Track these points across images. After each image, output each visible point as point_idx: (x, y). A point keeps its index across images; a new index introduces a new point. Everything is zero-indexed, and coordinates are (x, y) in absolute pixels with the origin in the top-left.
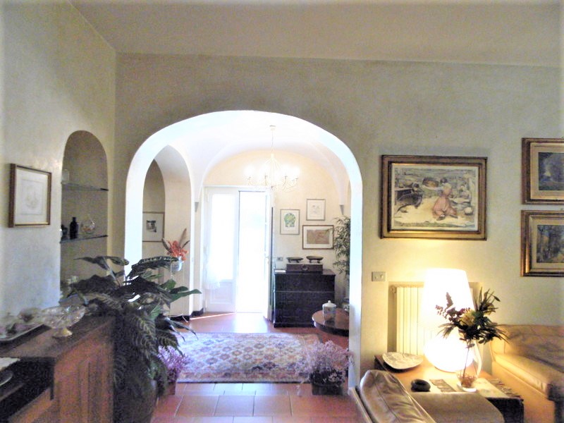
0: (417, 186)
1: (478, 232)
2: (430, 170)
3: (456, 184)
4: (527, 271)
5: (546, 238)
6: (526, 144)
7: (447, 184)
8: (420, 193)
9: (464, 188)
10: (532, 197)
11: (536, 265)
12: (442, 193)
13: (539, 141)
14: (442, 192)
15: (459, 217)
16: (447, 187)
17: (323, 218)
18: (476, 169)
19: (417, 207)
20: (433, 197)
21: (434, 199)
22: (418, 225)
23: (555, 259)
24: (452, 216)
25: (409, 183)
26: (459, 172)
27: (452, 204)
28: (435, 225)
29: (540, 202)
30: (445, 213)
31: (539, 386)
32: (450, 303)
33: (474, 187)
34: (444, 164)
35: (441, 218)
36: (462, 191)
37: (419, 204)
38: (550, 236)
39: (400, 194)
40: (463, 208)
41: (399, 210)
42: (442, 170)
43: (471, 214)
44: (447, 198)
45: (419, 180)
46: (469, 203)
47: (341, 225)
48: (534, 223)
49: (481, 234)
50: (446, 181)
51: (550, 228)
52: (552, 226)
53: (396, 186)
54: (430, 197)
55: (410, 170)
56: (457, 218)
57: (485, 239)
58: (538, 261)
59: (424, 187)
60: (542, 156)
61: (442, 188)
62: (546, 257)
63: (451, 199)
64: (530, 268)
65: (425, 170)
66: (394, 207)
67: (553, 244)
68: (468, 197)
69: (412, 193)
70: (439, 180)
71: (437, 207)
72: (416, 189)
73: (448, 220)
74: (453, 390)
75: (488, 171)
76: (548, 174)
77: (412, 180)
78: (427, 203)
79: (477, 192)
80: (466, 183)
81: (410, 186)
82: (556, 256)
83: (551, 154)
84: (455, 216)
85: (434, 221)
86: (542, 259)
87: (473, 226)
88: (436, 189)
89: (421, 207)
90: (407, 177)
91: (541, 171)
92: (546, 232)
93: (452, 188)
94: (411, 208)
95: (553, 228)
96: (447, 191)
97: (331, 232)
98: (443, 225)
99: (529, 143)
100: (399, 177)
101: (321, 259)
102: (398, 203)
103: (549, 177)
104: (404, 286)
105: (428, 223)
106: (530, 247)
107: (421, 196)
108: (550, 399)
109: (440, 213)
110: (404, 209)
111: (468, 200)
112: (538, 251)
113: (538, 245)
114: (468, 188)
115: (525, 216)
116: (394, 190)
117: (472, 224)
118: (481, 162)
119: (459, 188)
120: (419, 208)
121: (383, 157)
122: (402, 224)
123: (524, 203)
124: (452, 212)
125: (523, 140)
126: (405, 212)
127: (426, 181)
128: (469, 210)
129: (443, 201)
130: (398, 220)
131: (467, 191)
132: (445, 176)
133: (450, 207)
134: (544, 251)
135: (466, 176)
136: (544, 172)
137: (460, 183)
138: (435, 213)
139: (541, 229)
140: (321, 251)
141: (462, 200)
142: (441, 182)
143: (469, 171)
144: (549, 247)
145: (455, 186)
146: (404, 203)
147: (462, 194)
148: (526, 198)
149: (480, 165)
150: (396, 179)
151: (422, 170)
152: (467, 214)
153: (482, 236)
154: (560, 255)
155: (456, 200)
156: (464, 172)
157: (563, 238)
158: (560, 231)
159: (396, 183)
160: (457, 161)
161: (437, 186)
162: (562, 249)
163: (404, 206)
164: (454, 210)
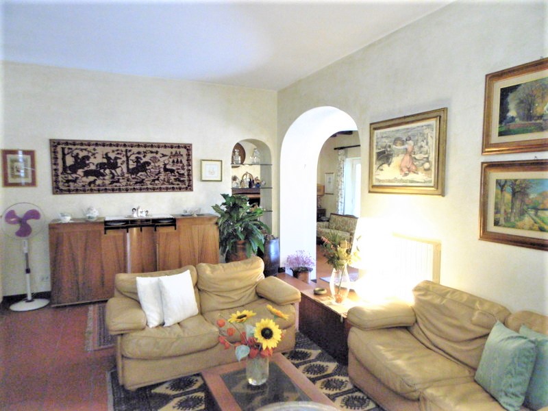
0: (390, 146)
2: (399, 130)
3: (417, 140)
4: (482, 234)
5: (508, 196)
7: (411, 142)
8: (391, 153)
9: (424, 144)
11: (493, 228)
12: (406, 151)
14: (406, 149)
16: (410, 145)
18: (433, 122)
19: (389, 165)
20: (400, 155)
21: (401, 157)
22: (389, 181)
23: (519, 224)
24: (414, 173)
25: (384, 144)
26: (419, 129)
27: (414, 160)
28: (401, 181)
30: (409, 170)
33: (432, 142)
34: (413, 122)
35: (406, 175)
36: (422, 147)
37: (391, 162)
38: (514, 194)
39: (379, 154)
40: (423, 164)
41: (378, 168)
42: (408, 129)
43: (428, 170)
44: (410, 156)
45: (391, 141)
46: (428, 158)
50: (410, 139)
51: (514, 182)
52: (516, 180)
53: (377, 149)
54: (398, 155)
55: (385, 133)
56: (417, 174)
58: (496, 225)
59: (394, 146)
60: (506, 91)
61: (407, 146)
62: (507, 220)
63: (413, 156)
65: (395, 131)
66: (375, 167)
68: (427, 153)
69: (386, 153)
70: (404, 139)
71: (403, 164)
72: (389, 149)
75: (448, 121)
76: (512, 113)
77: (386, 142)
78: (396, 160)
79: (434, 147)
80: (425, 139)
81: (385, 147)
82: (521, 220)
83: (518, 86)
84: (416, 172)
86: (502, 221)
87: (430, 182)
88: (402, 147)
89: (392, 165)
90: (384, 140)
91: (503, 111)
92: (508, 189)
93: (414, 145)
94: (385, 166)
95: (518, 183)
96: (410, 149)
98: (406, 181)
100: (379, 140)
102: (378, 163)
103: (513, 119)
105: (396, 180)
107: (391, 155)
109: (406, 170)
110: (381, 168)
111: (426, 156)
112: (497, 211)
113: (496, 204)
114: (427, 144)
117: (429, 179)
118: (440, 115)
119: (419, 144)
120: (391, 166)
121: (371, 125)
122: (379, 181)
123: (483, 154)
124: (414, 168)
125: (486, 76)
126: (382, 170)
127: (396, 141)
128: (427, 165)
129: (407, 158)
130: (378, 177)
131: (426, 147)
132: (410, 134)
133: (413, 164)
134: (505, 211)
135: (426, 131)
136: (508, 111)
137: (420, 138)
138: (401, 170)
139: (501, 185)
141: (423, 156)
142: (407, 140)
143: (428, 125)
144: (512, 208)
145: (416, 142)
146: (381, 162)
147: (422, 149)
149: (438, 117)
150: (377, 142)
151: (393, 131)
152: (425, 170)
153: (440, 191)
154: (527, 220)
155: (417, 157)
156: (425, 127)
157: (532, 196)
158: (527, 187)
159: (377, 146)
160: (419, 117)
161: (403, 144)
162: (532, 212)
163: (381, 165)
164: (416, 166)
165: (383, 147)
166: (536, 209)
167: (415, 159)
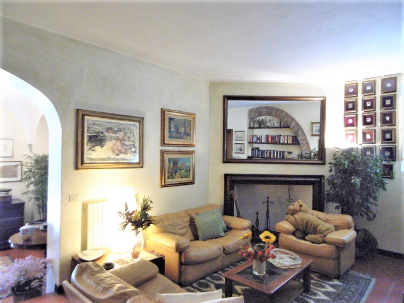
0: (102, 133)
1: (139, 163)
2: (111, 122)
3: (127, 133)
4: (163, 184)
5: (172, 165)
6: (163, 112)
7: (121, 133)
8: (104, 138)
9: (131, 136)
10: (166, 142)
11: (167, 180)
12: (118, 139)
13: (169, 111)
14: (118, 137)
15: (128, 154)
16: (120, 135)
17: (11, 155)
18: (137, 124)
19: (102, 147)
21: (113, 142)
22: (102, 159)
23: (175, 177)
24: (124, 154)
25: (97, 130)
26: (128, 125)
28: (114, 159)
29: (169, 145)
30: (120, 152)
31: (171, 246)
32: (127, 208)
33: (137, 135)
34: (119, 119)
35: (118, 155)
36: (130, 137)
37: (104, 145)
38: (174, 164)
39: (90, 138)
40: (130, 149)
41: (90, 149)
42: (118, 123)
43: (135, 152)
44: (121, 142)
45: (104, 129)
46: (134, 145)
47: (30, 161)
48: (167, 157)
49: (140, 164)
50: (121, 131)
51: (173, 159)
53: (88, 132)
54: (111, 141)
55: (97, 121)
56: (127, 154)
57: (142, 167)
58: (168, 178)
59: (107, 133)
60: (171, 119)
61: (118, 135)
62: (171, 176)
63: (123, 142)
64: (165, 182)
65: (107, 122)
66: (86, 147)
67: (175, 168)
68: (133, 142)
69: (99, 137)
71: (115, 148)
72: (101, 135)
73: (122, 156)
74: (128, 263)
75: (144, 126)
76: (172, 130)
77: (99, 129)
78: (109, 144)
79: (138, 139)
80: (132, 132)
81: (98, 133)
82: (176, 175)
83: (174, 119)
84: (125, 153)
85: (113, 156)
86: (170, 177)
87: (136, 160)
88: (114, 135)
89: (105, 147)
90: (96, 127)
91: (170, 128)
92: (172, 162)
93: (124, 135)
94: (98, 148)
95: (175, 159)
96: (121, 137)
97: (19, 167)
98: (118, 159)
99: (164, 111)
100: (90, 126)
101: (10, 190)
102: (89, 144)
103: (173, 132)
104: (92, 202)
105: (109, 158)
106: (165, 170)
107: (105, 140)
108: (176, 252)
109: (117, 152)
110: (93, 149)
111: (133, 143)
112: (168, 173)
113: (168, 169)
114: (134, 136)
115: (163, 153)
116: (86, 135)
117: (135, 158)
118: (141, 120)
119: (128, 135)
121: (78, 111)
122: (91, 159)
123: (162, 146)
124: (124, 151)
125: (162, 109)
126: (94, 150)
127: (109, 129)
128: (133, 149)
129: (119, 143)
130: (89, 156)
131: (133, 138)
132: (120, 127)
133: (123, 147)
134: (171, 172)
135: (133, 128)
137: (129, 132)
138: (114, 151)
139: (169, 160)
140: (9, 183)
141: (130, 143)
142: (118, 131)
143: (134, 125)
144: (173, 170)
146: (93, 144)
147: (130, 139)
148: (163, 143)
149: (140, 122)
150: (88, 127)
151: (105, 122)
152: (132, 152)
153: (140, 165)
154: (178, 174)
155: (126, 143)
156: (131, 125)
157: (179, 165)
158: (178, 161)
159: (87, 130)
160: (127, 118)
161: (115, 133)
162: (179, 171)
163: (93, 147)
164: (125, 149)
165: (95, 132)
166: (180, 170)
167: (125, 144)
